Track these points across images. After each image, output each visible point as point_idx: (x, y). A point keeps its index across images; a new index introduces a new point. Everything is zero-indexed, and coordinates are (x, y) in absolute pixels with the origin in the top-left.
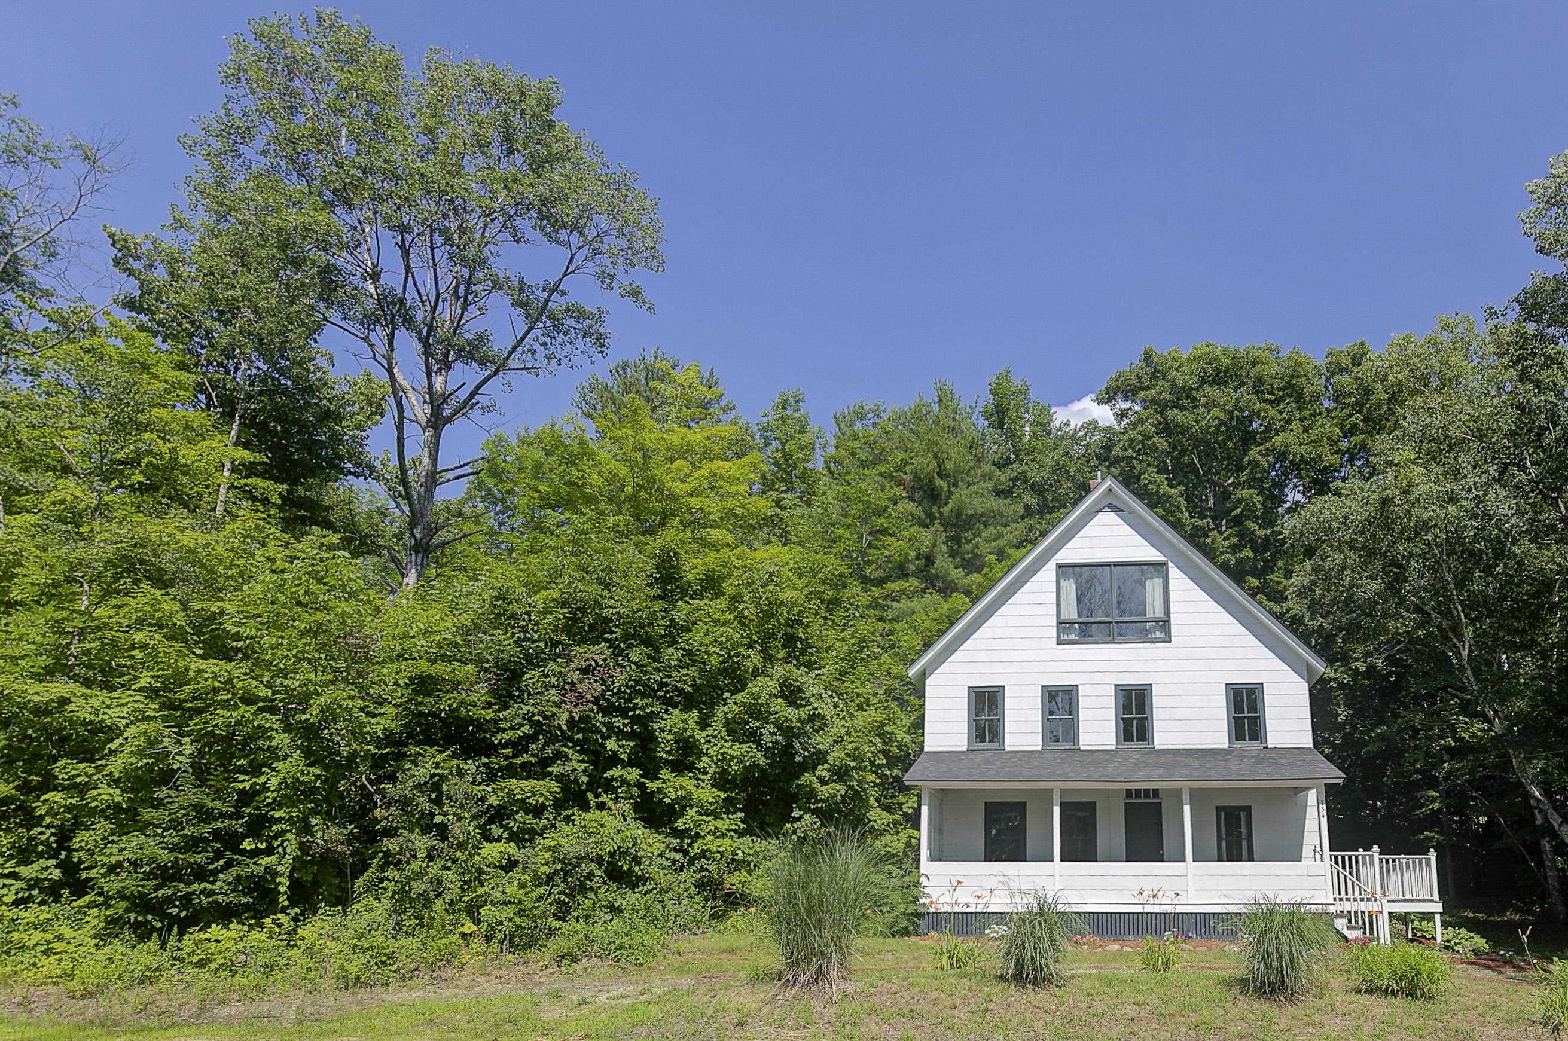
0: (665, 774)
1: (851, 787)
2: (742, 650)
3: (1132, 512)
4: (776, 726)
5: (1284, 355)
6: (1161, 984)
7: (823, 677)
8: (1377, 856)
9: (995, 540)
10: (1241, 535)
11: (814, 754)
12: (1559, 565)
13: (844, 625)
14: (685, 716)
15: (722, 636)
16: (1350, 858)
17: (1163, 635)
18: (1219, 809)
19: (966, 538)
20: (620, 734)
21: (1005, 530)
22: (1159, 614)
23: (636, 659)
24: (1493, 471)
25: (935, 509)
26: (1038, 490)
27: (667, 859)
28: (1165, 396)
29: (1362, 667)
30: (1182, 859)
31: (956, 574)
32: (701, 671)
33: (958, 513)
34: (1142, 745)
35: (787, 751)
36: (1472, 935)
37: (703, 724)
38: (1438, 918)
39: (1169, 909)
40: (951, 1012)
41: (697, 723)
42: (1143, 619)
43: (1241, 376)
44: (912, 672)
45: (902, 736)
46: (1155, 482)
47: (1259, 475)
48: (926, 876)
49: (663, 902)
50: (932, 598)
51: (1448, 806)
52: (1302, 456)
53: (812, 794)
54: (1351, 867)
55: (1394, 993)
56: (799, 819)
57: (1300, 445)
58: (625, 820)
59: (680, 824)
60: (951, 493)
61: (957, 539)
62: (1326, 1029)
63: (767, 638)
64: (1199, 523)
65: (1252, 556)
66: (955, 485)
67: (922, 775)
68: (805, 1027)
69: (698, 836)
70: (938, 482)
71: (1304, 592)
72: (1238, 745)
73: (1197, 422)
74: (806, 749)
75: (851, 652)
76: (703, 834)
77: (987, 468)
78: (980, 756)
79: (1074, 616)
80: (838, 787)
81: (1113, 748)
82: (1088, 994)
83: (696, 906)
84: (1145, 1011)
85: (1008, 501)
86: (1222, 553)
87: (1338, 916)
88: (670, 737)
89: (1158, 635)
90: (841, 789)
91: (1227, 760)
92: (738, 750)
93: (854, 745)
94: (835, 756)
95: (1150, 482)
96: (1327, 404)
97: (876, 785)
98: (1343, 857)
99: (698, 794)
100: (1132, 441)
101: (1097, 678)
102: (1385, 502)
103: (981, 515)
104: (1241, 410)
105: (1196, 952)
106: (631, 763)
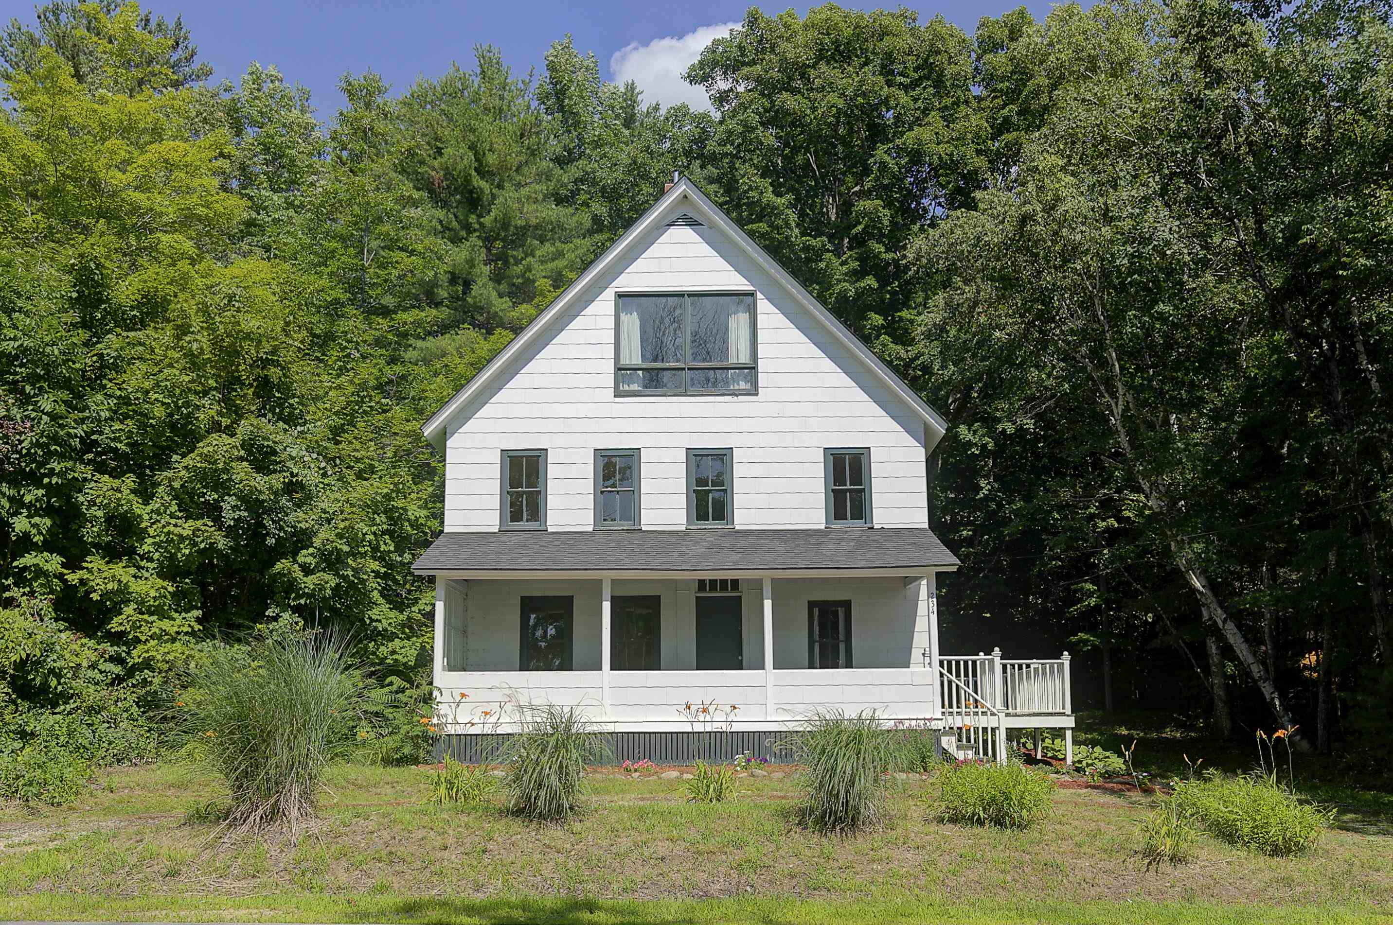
0: (94, 562)
1: (345, 578)
2: (192, 397)
3: (713, 226)
4: (239, 498)
5: (922, 24)
6: (704, 815)
7: (309, 436)
8: (998, 661)
9: (553, 260)
10: (862, 259)
11: (294, 534)
12: (1242, 303)
13: (340, 368)
14: (116, 483)
15: (166, 380)
16: (966, 662)
17: (748, 386)
18: (812, 605)
19: (514, 257)
20: (34, 510)
21: (566, 247)
22: (744, 358)
23: (48, 408)
24: (1154, 183)
25: (472, 219)
26: (610, 194)
27: (101, 672)
28: (775, 74)
29: (1010, 429)
30: (762, 667)
31: (501, 305)
32: (142, 426)
33: (505, 223)
34: (718, 525)
35: (257, 532)
36: (1108, 754)
37: (145, 493)
38: (1069, 734)
39: (725, 727)
40: (439, 854)
41: (133, 491)
42: (724, 364)
43: (867, 50)
44: (429, 430)
45: (415, 511)
46: (757, 188)
47: (886, 182)
48: (439, 689)
49: (92, 725)
50: (468, 334)
51: (1108, 602)
52: (940, 158)
53: (291, 586)
54: (966, 675)
55: (981, 823)
56: (275, 619)
57: (938, 144)
58: (42, 620)
59: (115, 625)
60: (494, 197)
61: (503, 257)
62: (894, 865)
63: (231, 382)
64: (813, 242)
65: (876, 285)
66: (500, 186)
67: (437, 562)
68: (254, 876)
69: (137, 640)
70: (478, 182)
71: (938, 332)
72: (838, 525)
73: (814, 109)
74: (281, 529)
75: (348, 403)
76: (143, 638)
77: (546, 164)
78: (515, 538)
79: (636, 359)
80: (326, 577)
81: (683, 528)
82: (613, 830)
83: (137, 730)
84: (679, 848)
85: (571, 210)
86: (839, 281)
87: (945, 733)
88: (100, 513)
89: (743, 385)
90: (333, 581)
91: (821, 544)
92: (187, 528)
93: (347, 523)
94: (323, 536)
95: (751, 188)
96: (977, 90)
97: (377, 574)
98: (958, 663)
99: (137, 587)
100: (730, 133)
101: (664, 441)
102: (1024, 219)
103: (536, 227)
104: (864, 95)
105: (771, 779)
106: (49, 546)
